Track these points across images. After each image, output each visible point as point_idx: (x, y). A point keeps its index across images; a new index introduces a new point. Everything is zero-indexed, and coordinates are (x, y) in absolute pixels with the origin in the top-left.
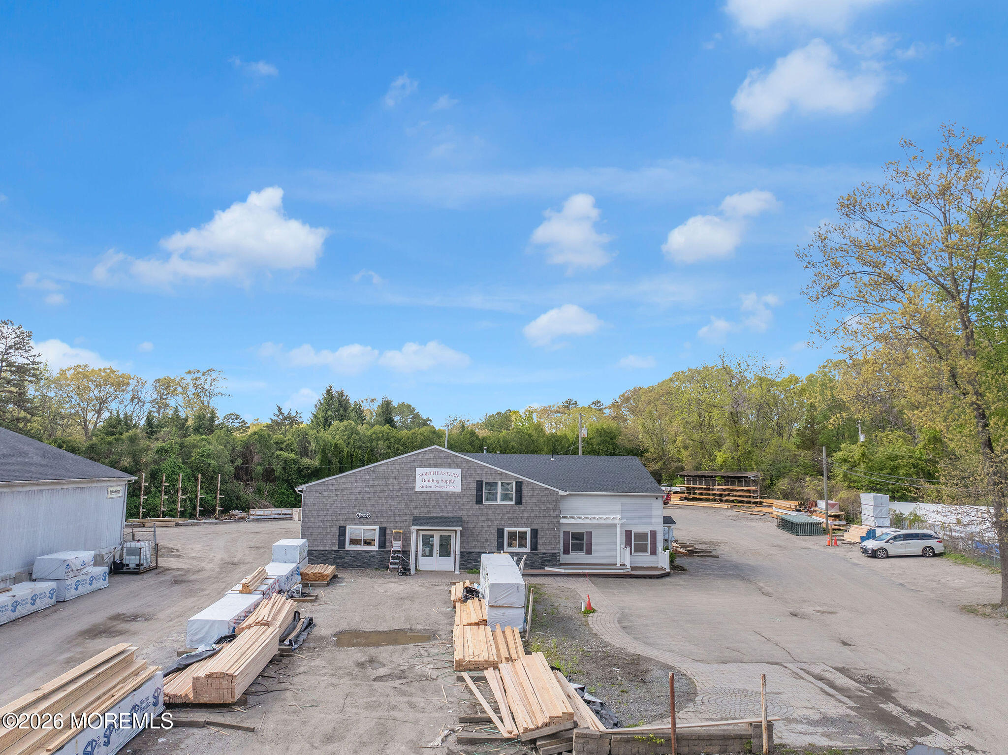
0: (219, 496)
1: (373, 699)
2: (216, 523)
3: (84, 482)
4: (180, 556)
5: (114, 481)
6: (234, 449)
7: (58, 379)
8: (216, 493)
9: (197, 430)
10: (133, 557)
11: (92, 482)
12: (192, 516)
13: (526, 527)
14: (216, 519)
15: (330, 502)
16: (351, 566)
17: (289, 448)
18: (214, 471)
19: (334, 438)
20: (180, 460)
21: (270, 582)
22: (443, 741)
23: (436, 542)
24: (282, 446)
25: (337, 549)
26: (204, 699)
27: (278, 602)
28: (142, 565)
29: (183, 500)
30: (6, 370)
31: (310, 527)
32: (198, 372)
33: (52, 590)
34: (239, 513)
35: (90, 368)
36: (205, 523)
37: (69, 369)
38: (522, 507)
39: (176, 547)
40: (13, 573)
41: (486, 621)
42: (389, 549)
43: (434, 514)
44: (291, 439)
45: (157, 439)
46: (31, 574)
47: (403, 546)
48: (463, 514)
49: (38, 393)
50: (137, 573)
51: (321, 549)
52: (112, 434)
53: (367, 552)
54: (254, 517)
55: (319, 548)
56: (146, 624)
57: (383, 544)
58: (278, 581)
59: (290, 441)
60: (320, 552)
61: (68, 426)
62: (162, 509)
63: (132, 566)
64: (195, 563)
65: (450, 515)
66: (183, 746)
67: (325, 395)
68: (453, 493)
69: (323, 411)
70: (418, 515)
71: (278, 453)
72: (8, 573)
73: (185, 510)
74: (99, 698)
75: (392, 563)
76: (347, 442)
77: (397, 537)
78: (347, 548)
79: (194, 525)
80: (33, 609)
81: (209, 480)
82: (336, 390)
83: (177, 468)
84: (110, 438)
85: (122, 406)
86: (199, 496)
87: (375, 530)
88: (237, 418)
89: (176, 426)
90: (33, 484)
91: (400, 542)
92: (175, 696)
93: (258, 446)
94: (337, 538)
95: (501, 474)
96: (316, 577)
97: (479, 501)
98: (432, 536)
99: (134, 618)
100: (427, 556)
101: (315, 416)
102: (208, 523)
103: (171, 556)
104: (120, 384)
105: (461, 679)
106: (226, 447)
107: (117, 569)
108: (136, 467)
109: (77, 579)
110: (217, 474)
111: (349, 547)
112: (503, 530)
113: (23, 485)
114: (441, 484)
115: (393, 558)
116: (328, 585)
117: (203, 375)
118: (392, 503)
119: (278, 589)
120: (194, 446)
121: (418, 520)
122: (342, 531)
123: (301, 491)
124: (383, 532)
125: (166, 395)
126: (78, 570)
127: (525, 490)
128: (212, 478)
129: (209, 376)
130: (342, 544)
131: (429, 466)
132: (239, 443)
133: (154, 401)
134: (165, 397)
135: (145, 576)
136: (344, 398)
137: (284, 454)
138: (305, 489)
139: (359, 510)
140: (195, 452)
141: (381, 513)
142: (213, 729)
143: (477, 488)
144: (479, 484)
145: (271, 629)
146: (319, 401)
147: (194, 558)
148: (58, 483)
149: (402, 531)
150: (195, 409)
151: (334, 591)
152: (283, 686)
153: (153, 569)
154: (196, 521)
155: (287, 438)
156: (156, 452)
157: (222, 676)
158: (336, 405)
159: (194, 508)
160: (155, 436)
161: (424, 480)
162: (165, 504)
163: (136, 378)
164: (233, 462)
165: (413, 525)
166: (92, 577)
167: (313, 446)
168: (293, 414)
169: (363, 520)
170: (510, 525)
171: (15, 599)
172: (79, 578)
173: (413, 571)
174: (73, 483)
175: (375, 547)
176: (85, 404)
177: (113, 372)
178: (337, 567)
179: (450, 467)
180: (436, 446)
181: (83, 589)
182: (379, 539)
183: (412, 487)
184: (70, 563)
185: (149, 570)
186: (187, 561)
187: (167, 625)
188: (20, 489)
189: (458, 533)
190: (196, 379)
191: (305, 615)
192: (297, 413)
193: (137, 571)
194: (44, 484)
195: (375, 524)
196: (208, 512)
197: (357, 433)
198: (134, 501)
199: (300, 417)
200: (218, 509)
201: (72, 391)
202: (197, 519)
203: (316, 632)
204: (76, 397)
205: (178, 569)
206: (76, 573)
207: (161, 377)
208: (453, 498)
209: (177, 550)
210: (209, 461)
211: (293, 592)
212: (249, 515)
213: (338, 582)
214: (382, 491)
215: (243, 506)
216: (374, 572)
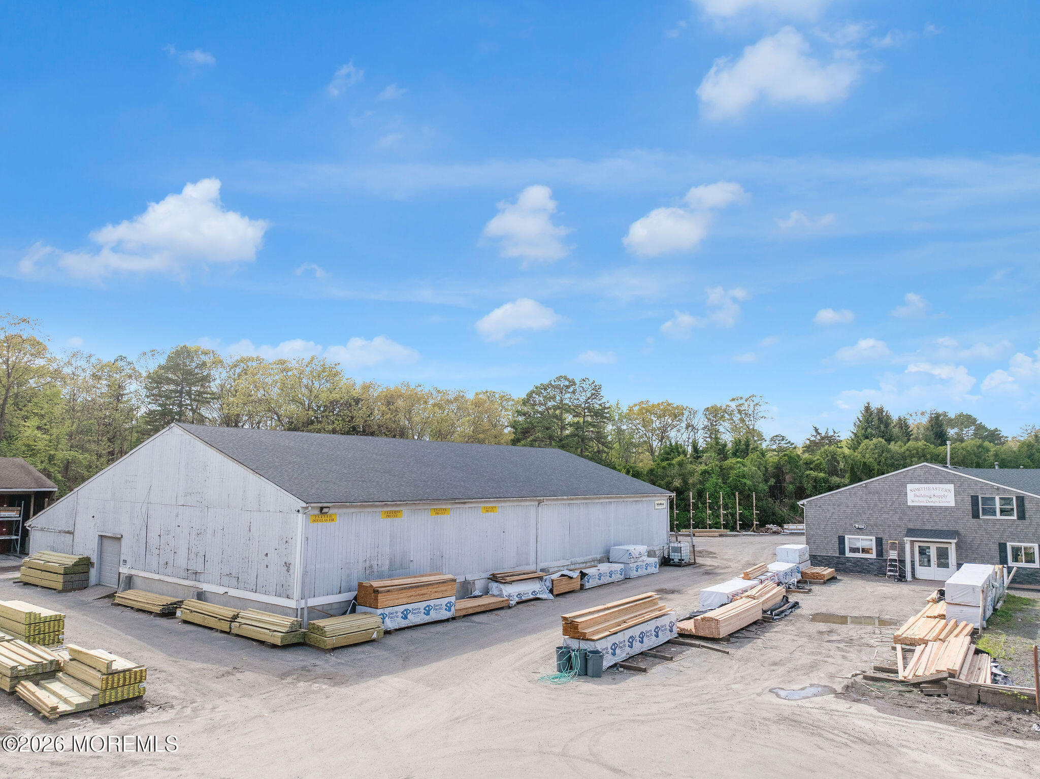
0: (755, 512)
1: (818, 650)
2: (754, 535)
3: (637, 497)
4: (715, 557)
5: (658, 496)
6: (767, 469)
7: (628, 414)
8: (753, 509)
9: (735, 454)
10: (676, 554)
11: (643, 496)
12: (733, 529)
13: (1034, 543)
14: (754, 532)
15: (829, 515)
16: (852, 571)
17: (818, 468)
18: (749, 490)
19: (864, 457)
20: (720, 481)
21: (769, 574)
22: (853, 676)
23: (933, 553)
24: (812, 466)
25: (838, 555)
26: (701, 634)
27: (766, 588)
28: (683, 560)
29: (725, 515)
30: (588, 416)
31: (813, 535)
32: (741, 398)
33: (622, 569)
34: (774, 528)
35: (650, 404)
36: (744, 535)
37: (635, 405)
38: (1027, 522)
39: (714, 551)
40: (598, 557)
41: (944, 616)
42: (886, 558)
43: (928, 527)
44: (819, 459)
45: (701, 463)
46: (609, 559)
47: (899, 555)
48: (959, 527)
49: (614, 427)
50: (680, 566)
51: (824, 555)
52: (667, 459)
53: (866, 559)
54: (788, 531)
55: (822, 554)
56: (679, 596)
57: (880, 553)
58: (777, 575)
59: (819, 461)
60: (824, 557)
61: (640, 453)
62: (708, 522)
63: (676, 560)
64: (725, 562)
65: (945, 528)
66: (684, 653)
67: (863, 412)
68: (947, 508)
69: (863, 429)
70: (912, 527)
71: (808, 472)
72: (595, 556)
73: (728, 523)
74: (636, 616)
75: (890, 571)
76: (878, 460)
77: (893, 546)
78: (847, 556)
79: (735, 536)
80: (611, 580)
81: (746, 499)
82: (874, 406)
83: (718, 487)
84: (665, 464)
85: (679, 434)
86: (738, 512)
87: (871, 540)
88: (783, 440)
89: (715, 451)
90: (605, 498)
91: (896, 552)
92: (684, 629)
93: (788, 467)
94: (837, 546)
95: (998, 489)
96: (814, 576)
97: (976, 515)
98: (929, 548)
99: (673, 592)
100: (925, 566)
101: (855, 435)
102: (747, 535)
103: (708, 557)
104: (677, 413)
105: (894, 649)
106: (759, 468)
107: (666, 562)
108: (686, 487)
109: (636, 564)
110: (752, 492)
111: (848, 554)
112: (1005, 545)
113: (599, 498)
114: (933, 499)
115: (891, 565)
116: (825, 583)
117: (746, 401)
118: (885, 516)
119: (777, 581)
120: (731, 468)
121: (911, 532)
122: (841, 540)
123: (803, 505)
124: (879, 542)
125: (716, 422)
126: (636, 558)
127: (1027, 505)
128: (749, 495)
129: (752, 402)
130: (842, 551)
131: (920, 482)
132: (770, 464)
133: (705, 427)
134: (715, 424)
135: (685, 568)
136: (884, 414)
137: (813, 474)
138: (806, 503)
139: (856, 522)
140: (733, 473)
141: (876, 525)
142: (704, 649)
143: (972, 503)
144: (975, 499)
145: (756, 601)
146: (858, 418)
147: (725, 560)
148: (620, 497)
149: (897, 542)
150: (742, 434)
151: (828, 588)
152: (757, 636)
153: (692, 564)
154: (736, 533)
155: (815, 459)
156: (701, 474)
157: (711, 619)
158: (875, 422)
159: (735, 522)
160: (700, 460)
161: (915, 496)
162: (711, 518)
163: (688, 409)
164: (766, 481)
165: (906, 536)
166: (647, 564)
167: (842, 465)
168: (831, 433)
169: (860, 531)
170: (1013, 540)
171: (600, 572)
172: (639, 564)
173: (909, 577)
174: (630, 497)
175: (873, 556)
176: (650, 434)
177: (669, 405)
178: (836, 570)
179: (941, 482)
180: (925, 463)
181: (642, 572)
182: (876, 548)
183: (905, 502)
184: (631, 553)
185: (688, 564)
186: (719, 561)
187: (693, 597)
188: (597, 501)
189: (953, 546)
190: (740, 405)
191: (792, 599)
192: (834, 432)
193: (680, 564)
194: (611, 498)
195: (871, 534)
196: (746, 526)
197: (889, 451)
198: (686, 514)
199: (839, 436)
200: (755, 523)
201: (639, 424)
202: (738, 532)
203: (798, 611)
204: (643, 429)
205: (710, 566)
206: (636, 560)
207: (709, 406)
208: (948, 512)
209: (715, 554)
210: (744, 480)
211: (790, 585)
212: (783, 529)
213: (835, 582)
214: (876, 505)
215: (779, 521)
216: (873, 577)
